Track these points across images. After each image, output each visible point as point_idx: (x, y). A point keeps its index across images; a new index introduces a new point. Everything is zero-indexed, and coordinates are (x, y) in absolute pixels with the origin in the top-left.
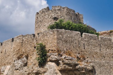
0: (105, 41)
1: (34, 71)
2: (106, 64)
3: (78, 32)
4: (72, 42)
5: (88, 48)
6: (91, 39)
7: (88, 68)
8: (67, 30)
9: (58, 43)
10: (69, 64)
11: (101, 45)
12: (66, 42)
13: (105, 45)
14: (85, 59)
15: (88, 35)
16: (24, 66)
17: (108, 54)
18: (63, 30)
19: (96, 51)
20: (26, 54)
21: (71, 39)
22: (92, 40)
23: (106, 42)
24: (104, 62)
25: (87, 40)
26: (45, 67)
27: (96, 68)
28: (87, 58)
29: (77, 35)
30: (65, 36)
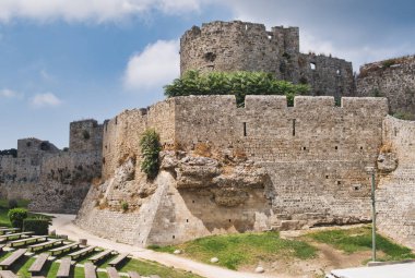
0: (310, 109)
1: (139, 191)
2: (310, 168)
3: (229, 96)
4: (212, 122)
5: (257, 133)
6: (265, 109)
7: (247, 179)
8: (200, 97)
9: (177, 129)
10: (193, 175)
11: (298, 120)
12: (198, 123)
13: (311, 119)
14: (246, 159)
15: (258, 100)
16: (129, 179)
17: (319, 142)
18: (191, 96)
19: (279, 137)
20: (132, 155)
21: (209, 115)
22: (269, 112)
23: (314, 112)
24: (303, 162)
25: (253, 111)
26: (156, 182)
27: (276, 178)
28: (253, 155)
29: (226, 103)
30: (194, 110)
